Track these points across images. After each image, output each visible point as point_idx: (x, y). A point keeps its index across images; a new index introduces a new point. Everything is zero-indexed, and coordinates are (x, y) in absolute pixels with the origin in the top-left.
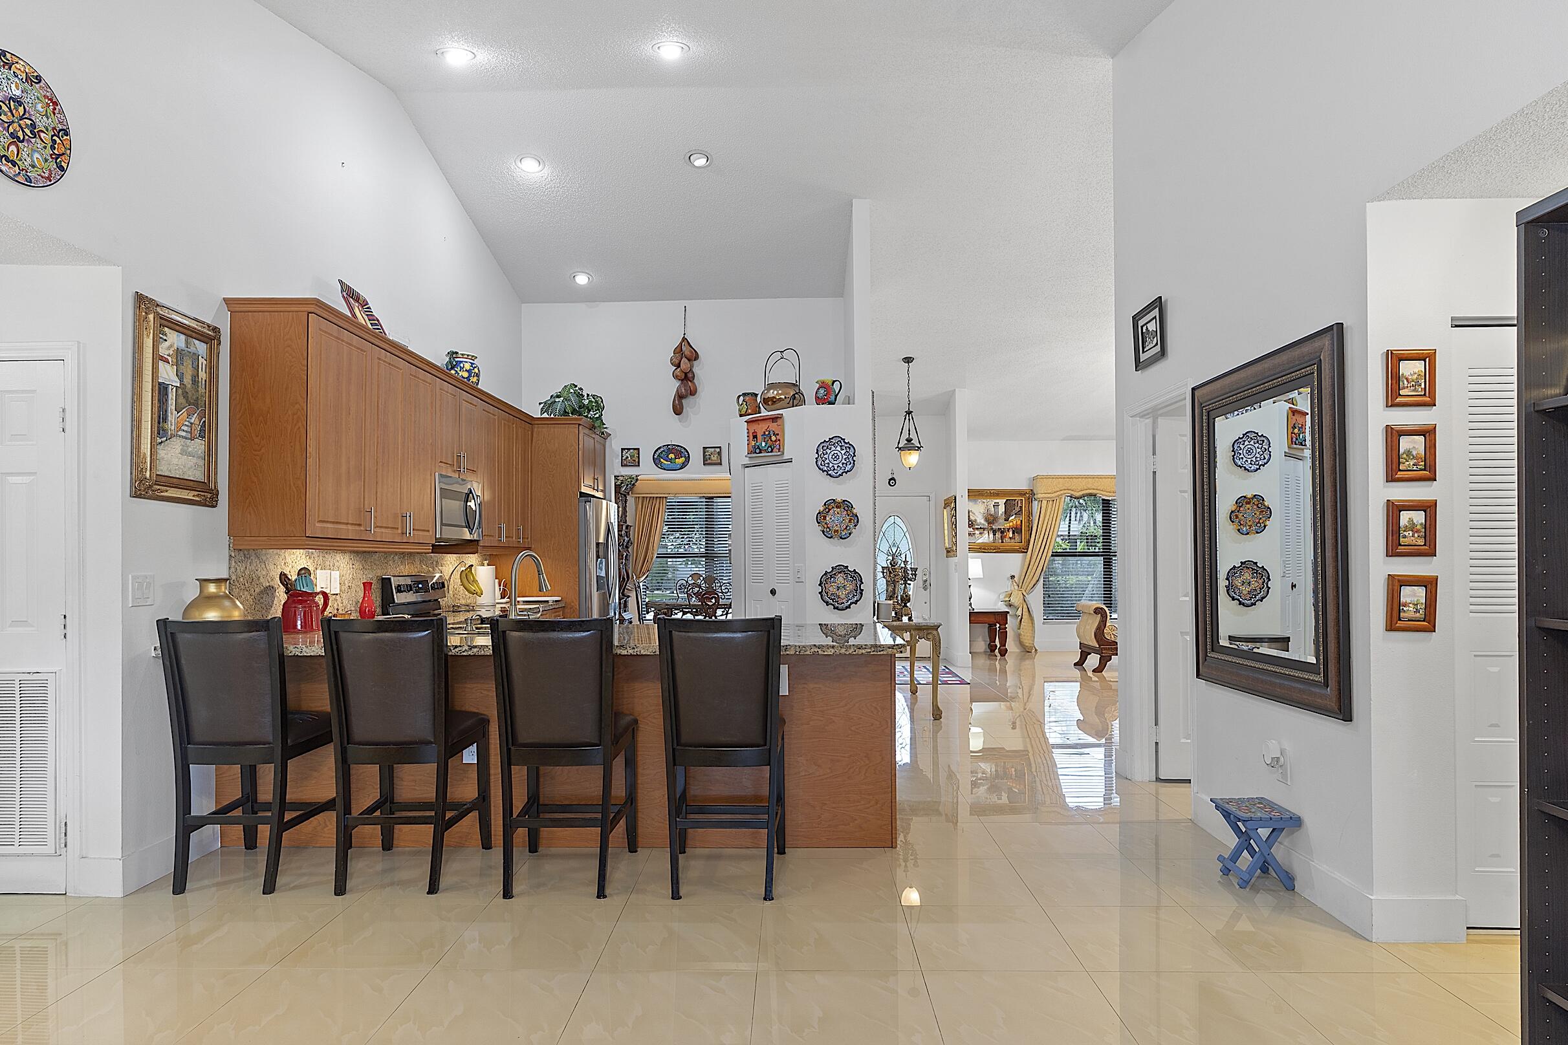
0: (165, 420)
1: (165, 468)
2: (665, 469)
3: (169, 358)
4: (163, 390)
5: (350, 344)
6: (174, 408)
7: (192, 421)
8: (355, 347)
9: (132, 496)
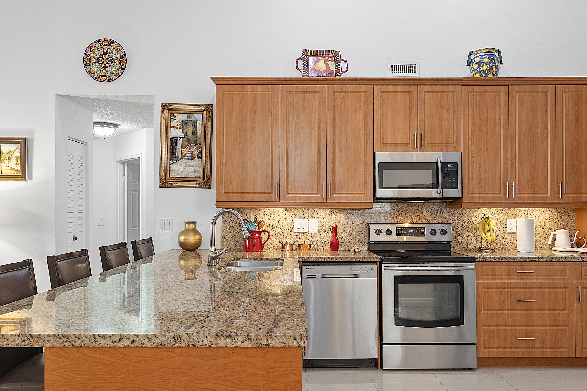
0: (175, 153)
1: (176, 174)
3: (177, 126)
4: (174, 141)
5: (255, 91)
6: (181, 147)
7: (193, 151)
8: (260, 91)
9: (160, 187)
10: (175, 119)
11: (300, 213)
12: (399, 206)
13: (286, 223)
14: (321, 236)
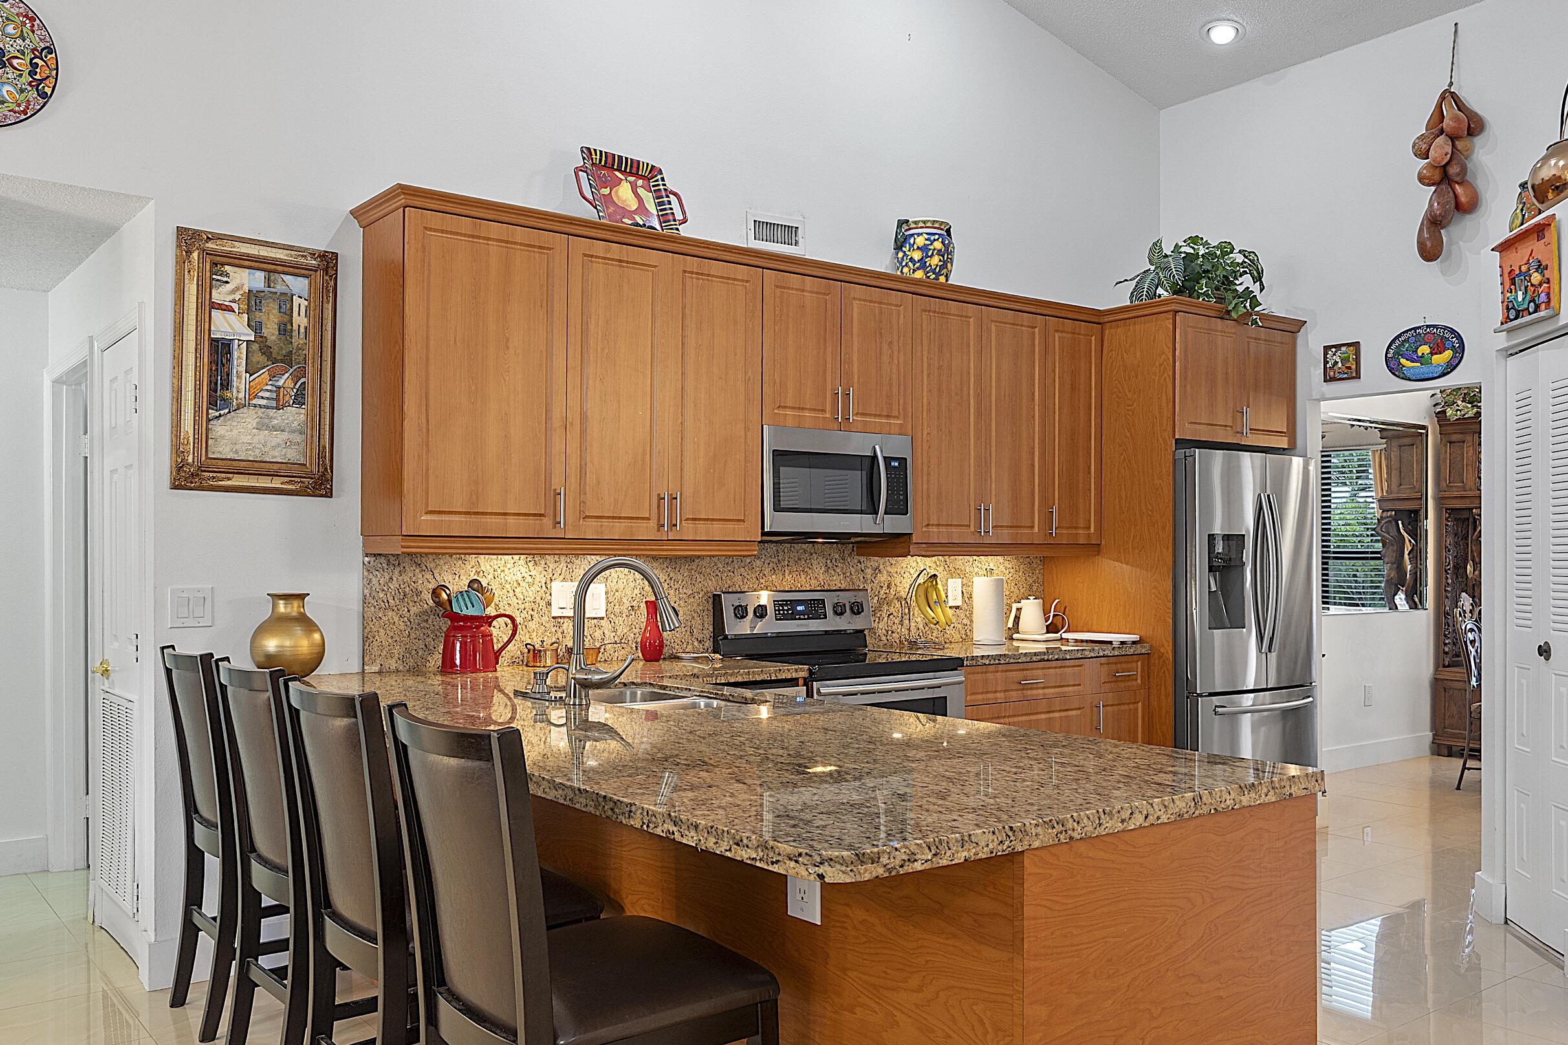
0: (227, 385)
1: (228, 449)
2: (1410, 380)
3: (231, 304)
4: (220, 350)
5: (507, 242)
6: (243, 369)
7: (280, 383)
8: (521, 244)
9: (173, 486)
10: (227, 282)
11: (565, 568)
13: (531, 594)
14: (613, 624)
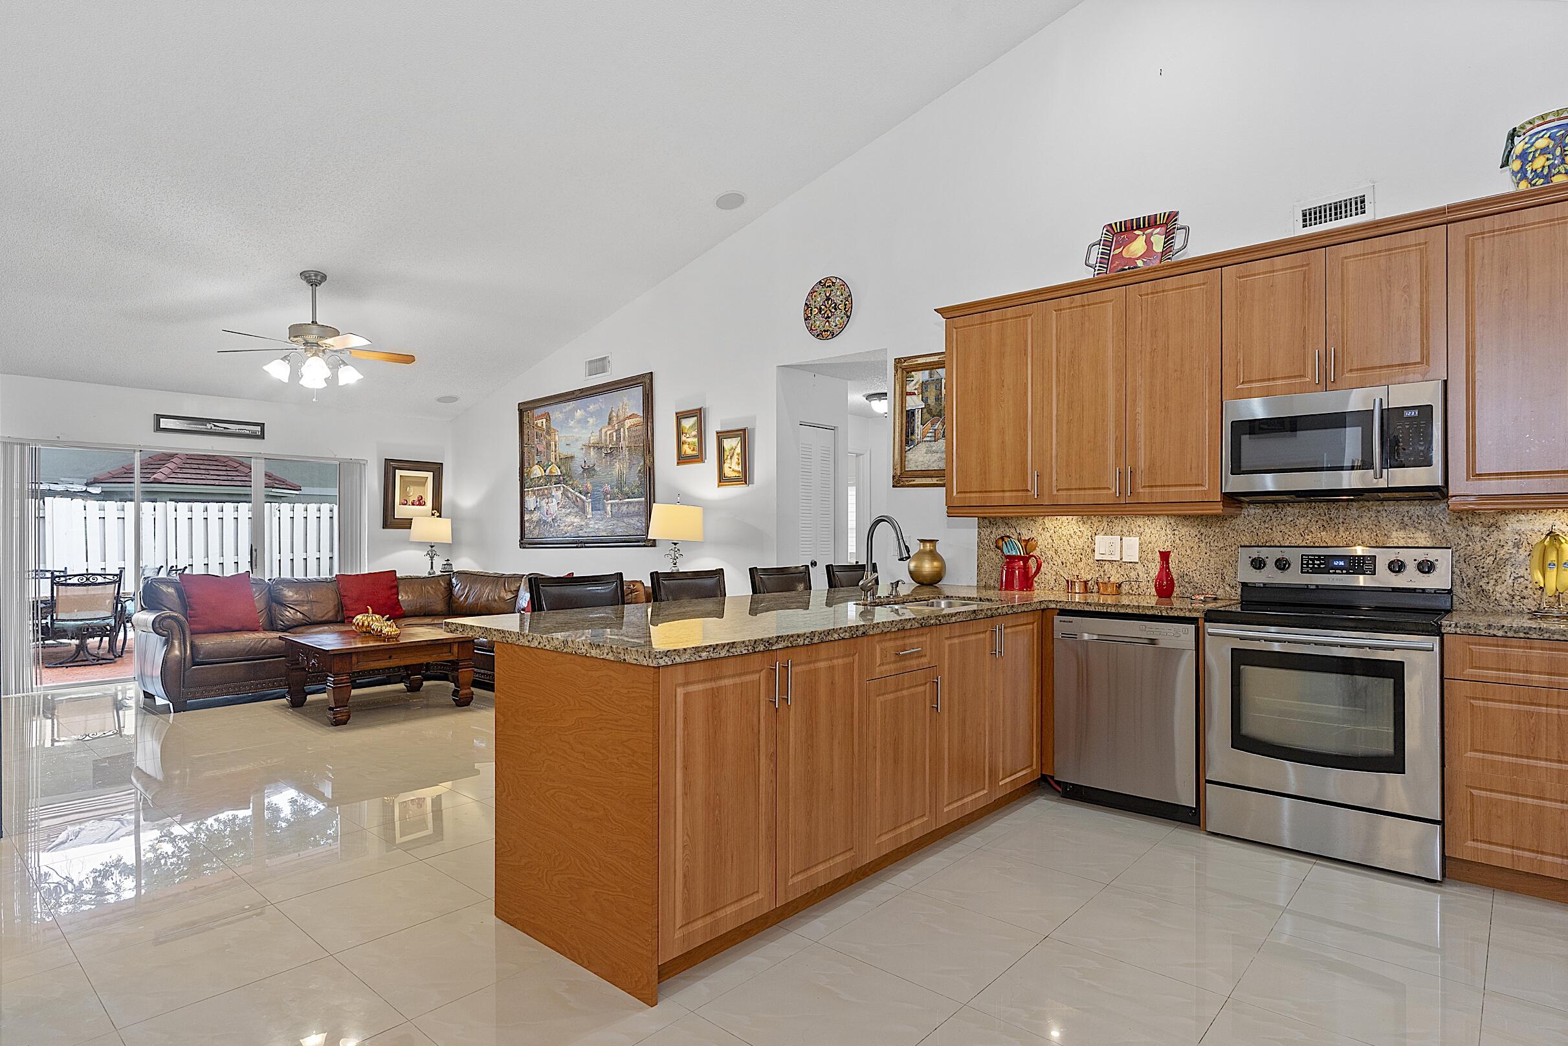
0: (913, 433)
1: (913, 465)
3: (914, 391)
4: (911, 414)
5: (1003, 320)
6: (920, 423)
7: (936, 428)
8: (1011, 318)
9: (893, 486)
10: (913, 380)
11: (1106, 526)
12: (1317, 509)
13: (1080, 543)
14: (1146, 568)
